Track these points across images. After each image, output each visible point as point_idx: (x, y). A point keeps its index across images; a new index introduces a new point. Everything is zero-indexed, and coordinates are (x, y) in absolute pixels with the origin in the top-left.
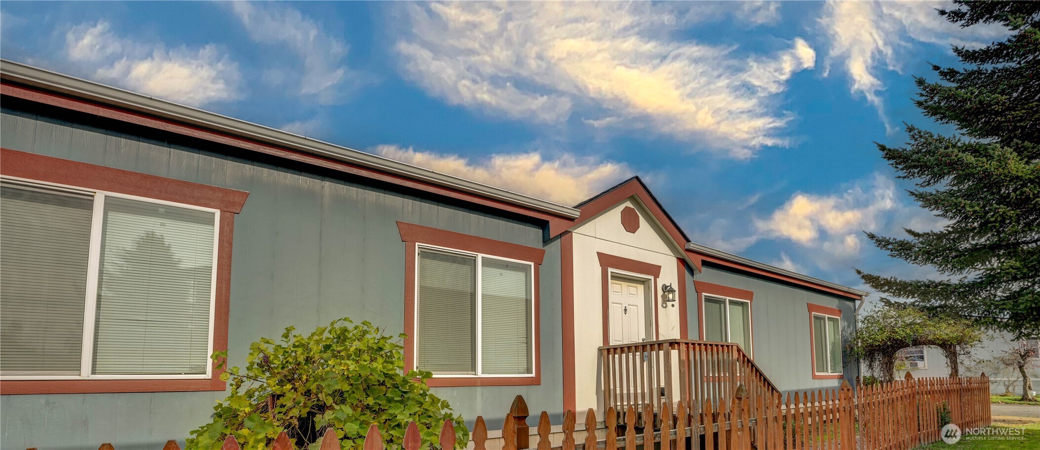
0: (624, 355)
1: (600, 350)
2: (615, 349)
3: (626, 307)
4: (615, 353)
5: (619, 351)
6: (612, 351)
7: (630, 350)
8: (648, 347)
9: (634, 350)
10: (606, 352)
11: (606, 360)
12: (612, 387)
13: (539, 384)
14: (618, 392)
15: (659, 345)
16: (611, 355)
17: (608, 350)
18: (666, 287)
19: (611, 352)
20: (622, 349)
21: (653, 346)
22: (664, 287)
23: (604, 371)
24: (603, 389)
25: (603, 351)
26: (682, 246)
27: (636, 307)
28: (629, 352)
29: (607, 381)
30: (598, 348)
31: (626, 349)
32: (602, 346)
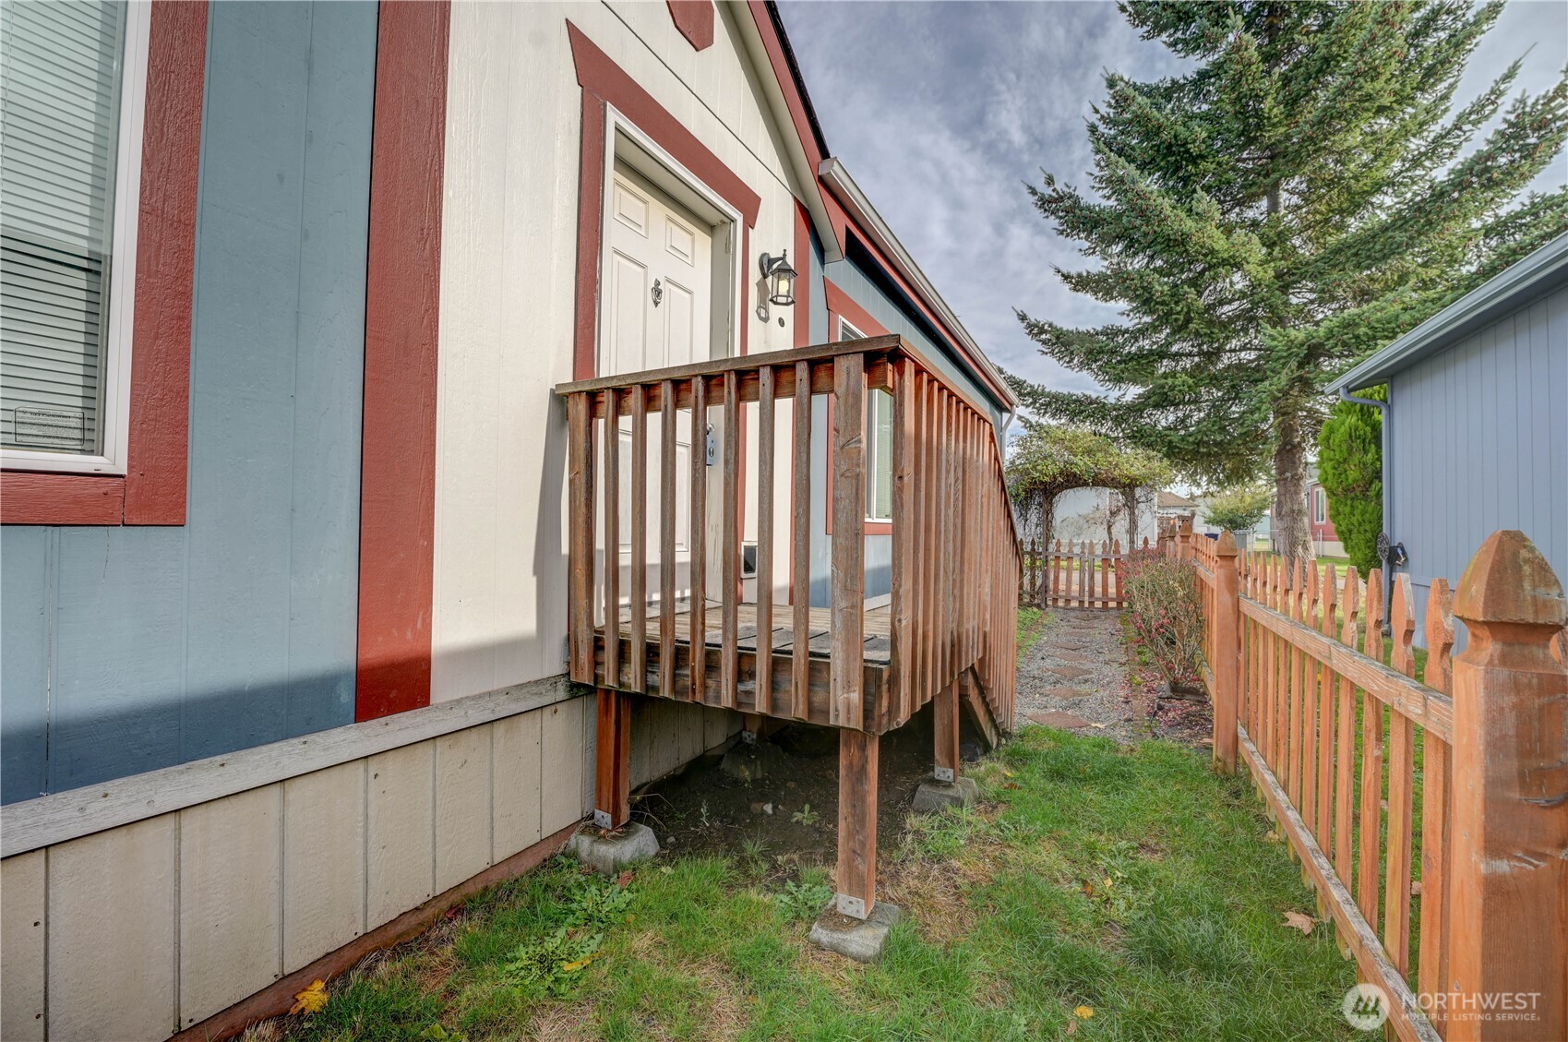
0: (654, 420)
1: (560, 399)
2: (620, 393)
3: (658, 283)
4: (618, 410)
5: (635, 399)
6: (607, 400)
7: (683, 395)
8: (766, 375)
9: (701, 394)
10: (581, 407)
11: (581, 437)
12: (600, 543)
13: (172, 515)
14: (625, 559)
15: (814, 365)
16: (601, 422)
17: (593, 398)
18: (771, 262)
19: (602, 409)
20: (649, 392)
21: (785, 377)
22: (765, 261)
23: (571, 482)
24: (565, 550)
25: (571, 402)
26: (814, 168)
27: (687, 295)
28: (678, 404)
29: (581, 520)
30: (552, 391)
31: (666, 391)
32: (570, 380)
